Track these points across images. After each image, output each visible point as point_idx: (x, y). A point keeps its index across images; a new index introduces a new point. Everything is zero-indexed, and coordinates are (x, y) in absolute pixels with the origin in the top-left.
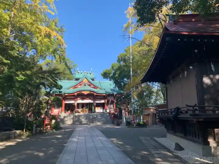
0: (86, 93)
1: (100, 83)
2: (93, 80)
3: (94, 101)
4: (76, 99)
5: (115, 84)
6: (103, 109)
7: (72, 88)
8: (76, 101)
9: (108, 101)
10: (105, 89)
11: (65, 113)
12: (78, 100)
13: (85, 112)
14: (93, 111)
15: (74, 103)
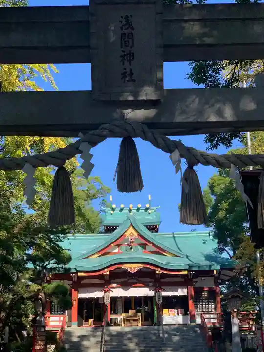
0: (133, 268)
1: (174, 237)
2: (153, 228)
3: (157, 291)
4: (109, 286)
5: (216, 241)
6: (185, 314)
7: (96, 255)
8: (109, 291)
9: (198, 292)
10: (187, 257)
11: (80, 325)
12: (114, 288)
13: (135, 323)
14: (155, 321)
15: (103, 298)
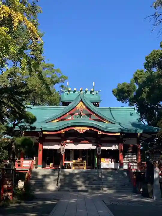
0: (81, 130)
1: (110, 110)
2: (96, 104)
3: (97, 146)
4: (64, 142)
5: (139, 114)
6: (116, 162)
7: (56, 121)
8: (64, 145)
9: (126, 147)
10: (119, 123)
11: (43, 167)
12: (67, 143)
13: (81, 167)
14: (96, 166)
15: (60, 149)
